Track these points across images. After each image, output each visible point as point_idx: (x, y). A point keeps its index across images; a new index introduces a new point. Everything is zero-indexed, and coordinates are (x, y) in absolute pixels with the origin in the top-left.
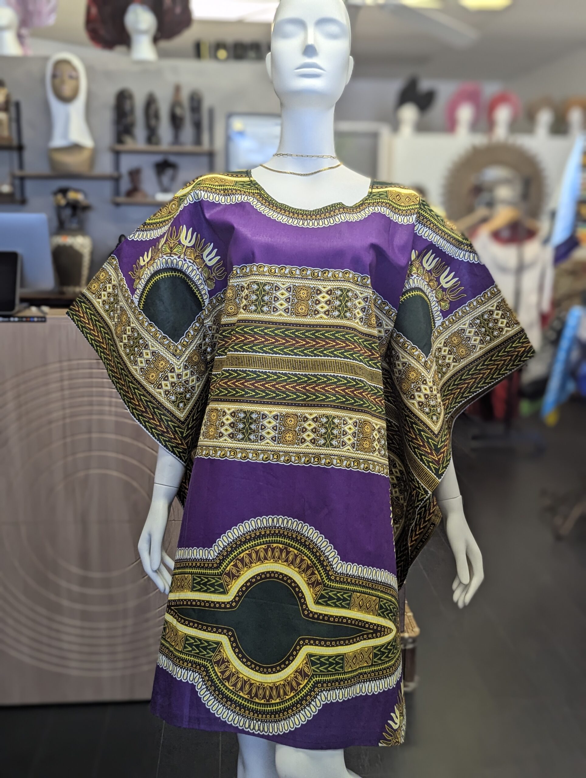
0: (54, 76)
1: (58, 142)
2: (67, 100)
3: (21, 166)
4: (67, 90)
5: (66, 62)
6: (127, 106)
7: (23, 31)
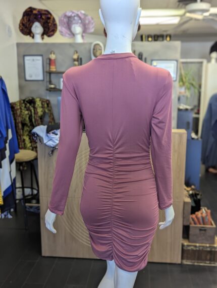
4: (98, 54)
7: (84, 34)
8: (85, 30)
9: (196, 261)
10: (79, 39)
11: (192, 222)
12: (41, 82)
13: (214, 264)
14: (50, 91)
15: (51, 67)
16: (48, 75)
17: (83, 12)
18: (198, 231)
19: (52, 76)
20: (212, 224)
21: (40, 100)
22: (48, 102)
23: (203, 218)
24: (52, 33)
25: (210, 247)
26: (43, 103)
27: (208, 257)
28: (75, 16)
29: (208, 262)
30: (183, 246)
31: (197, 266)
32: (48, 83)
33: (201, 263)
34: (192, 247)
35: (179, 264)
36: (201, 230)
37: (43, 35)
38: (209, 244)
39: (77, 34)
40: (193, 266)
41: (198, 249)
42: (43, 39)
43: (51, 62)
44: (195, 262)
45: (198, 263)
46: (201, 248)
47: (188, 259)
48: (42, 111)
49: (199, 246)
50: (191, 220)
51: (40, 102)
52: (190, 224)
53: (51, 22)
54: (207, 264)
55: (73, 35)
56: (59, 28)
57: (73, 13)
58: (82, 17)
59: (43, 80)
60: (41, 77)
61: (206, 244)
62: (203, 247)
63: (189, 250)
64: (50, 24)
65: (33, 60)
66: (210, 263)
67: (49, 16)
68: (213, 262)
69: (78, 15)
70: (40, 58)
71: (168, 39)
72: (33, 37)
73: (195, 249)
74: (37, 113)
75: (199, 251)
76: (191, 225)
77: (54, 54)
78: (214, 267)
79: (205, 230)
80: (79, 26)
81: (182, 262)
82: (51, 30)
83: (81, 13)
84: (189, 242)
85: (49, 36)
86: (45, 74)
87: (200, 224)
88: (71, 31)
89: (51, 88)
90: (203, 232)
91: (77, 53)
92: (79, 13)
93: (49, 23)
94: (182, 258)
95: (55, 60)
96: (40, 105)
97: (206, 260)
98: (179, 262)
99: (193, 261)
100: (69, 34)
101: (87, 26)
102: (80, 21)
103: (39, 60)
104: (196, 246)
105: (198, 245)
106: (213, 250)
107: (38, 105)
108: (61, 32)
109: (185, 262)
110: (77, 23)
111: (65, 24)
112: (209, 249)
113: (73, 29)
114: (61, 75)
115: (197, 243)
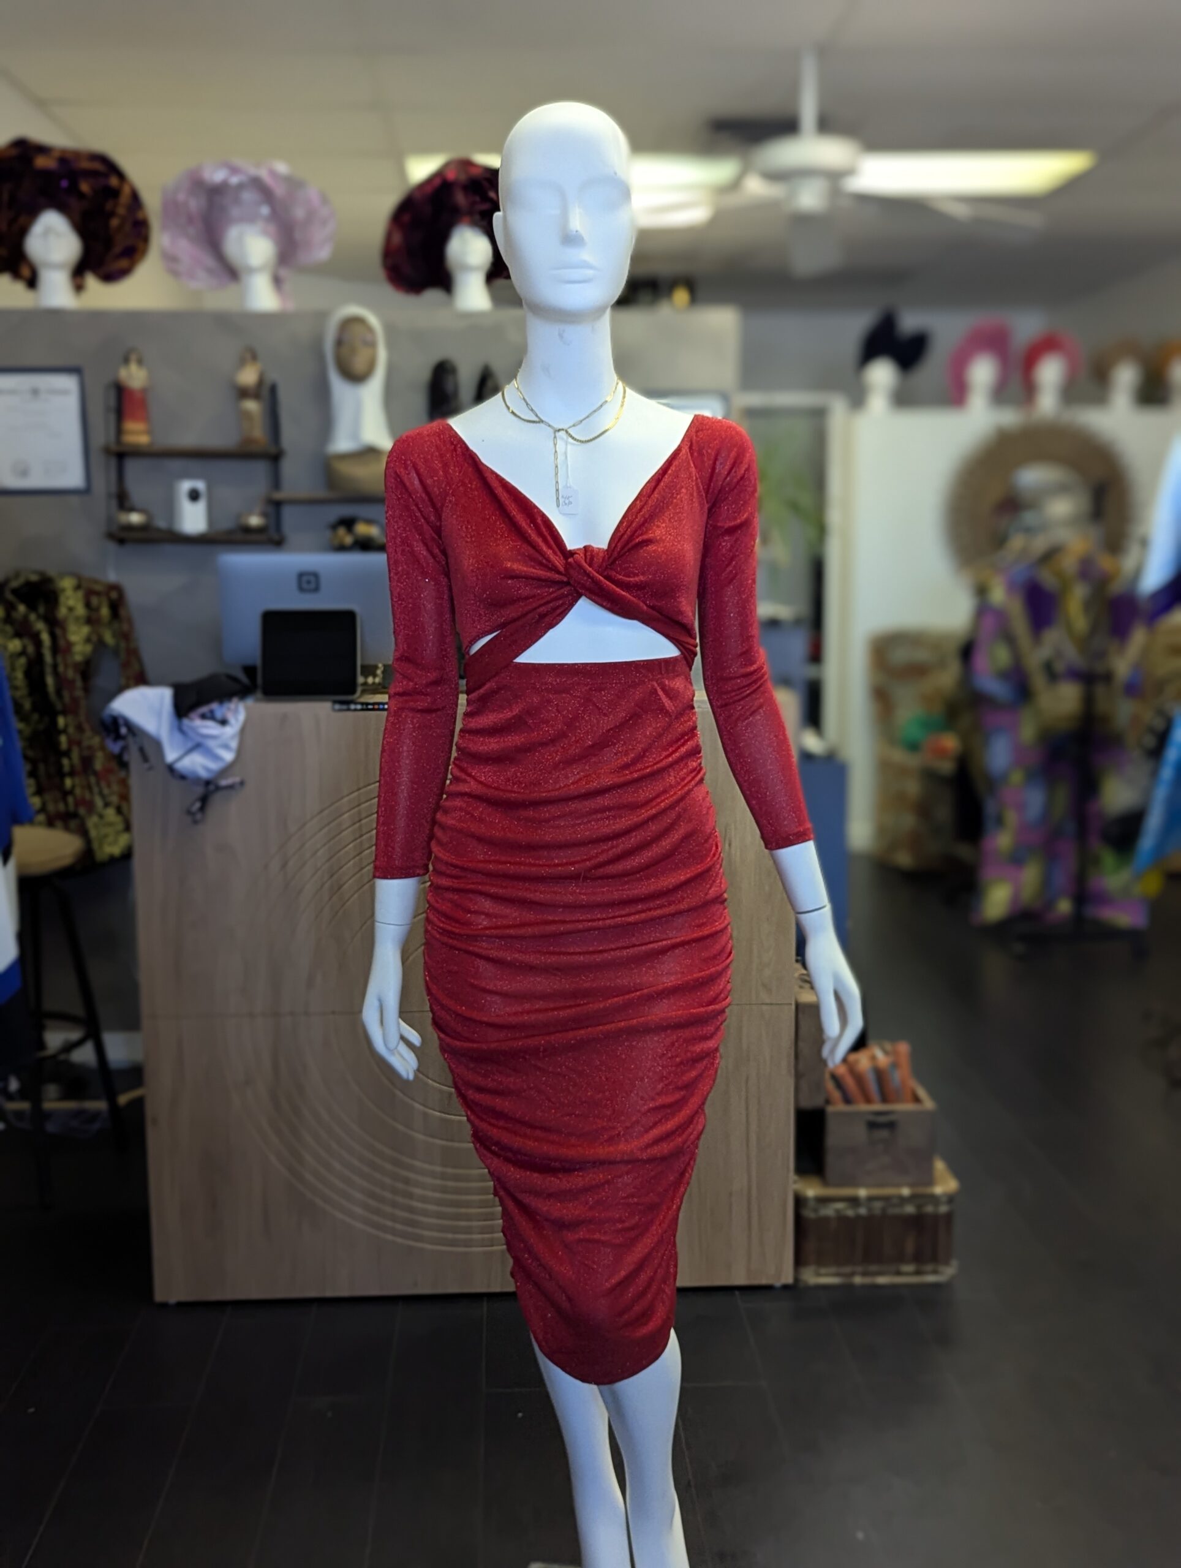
0: (339, 343)
1: (342, 443)
2: (356, 377)
3: (276, 482)
4: (359, 364)
5: (358, 320)
6: (449, 387)
7: (284, 273)
8: (288, 253)
9: (859, 1269)
10: (261, 296)
11: (836, 1095)
12: (74, 500)
13: (935, 1272)
14: (121, 541)
15: (131, 426)
16: (113, 462)
17: (282, 168)
18: (860, 1133)
19: (133, 467)
20: (917, 1099)
21: (78, 587)
22: (114, 595)
23: (880, 1075)
24: (123, 263)
25: (913, 1198)
26: (95, 601)
27: (910, 1247)
28: (241, 187)
29: (909, 1268)
30: (800, 1201)
31: (864, 1287)
32: (114, 503)
33: (882, 1274)
34: (840, 1206)
35: (786, 1287)
36: (872, 1125)
37: (79, 272)
38: (911, 1185)
39: (252, 271)
40: (849, 1288)
41: (863, 1211)
42: (79, 288)
43: (124, 402)
44: (853, 1274)
45: (864, 1274)
46: (878, 1206)
47: (821, 1261)
48: (88, 640)
49: (871, 1199)
50: (830, 1085)
51: (80, 594)
52: (828, 1102)
53: (121, 211)
54: (906, 1276)
55: (230, 272)
56: (160, 239)
57: (234, 170)
58: (279, 191)
59: (86, 492)
60: (73, 477)
61: (899, 1185)
62: (886, 1199)
63: (826, 1219)
64: (115, 222)
65: (35, 392)
66: (918, 1273)
67: (114, 181)
68: (929, 1267)
69: (257, 184)
70: (68, 383)
71: (682, 296)
72: (32, 282)
73: (850, 1213)
74: (70, 645)
75: (869, 1219)
76: (830, 1109)
77: (140, 362)
78: (936, 1286)
79: (891, 1126)
80: (265, 233)
81: (797, 1280)
82: (117, 249)
83: (273, 173)
84: (825, 1183)
85: (109, 277)
86: (98, 459)
87: (868, 1100)
88: (220, 257)
89: (130, 528)
90: (884, 1134)
92: (263, 174)
93: (112, 214)
94: (799, 1261)
95: (144, 391)
96: (81, 610)
97: (901, 1258)
98: (788, 1278)
99: (847, 1269)
100: (210, 271)
101: (297, 235)
102: (265, 210)
103: (64, 392)
104: (854, 1201)
105: (862, 1193)
106: (929, 1209)
107: (71, 609)
108: (170, 259)
109: (812, 1277)
110: (251, 219)
111: (190, 220)
112: (910, 1209)
113: (230, 247)
114: (176, 464)
115: (856, 1184)
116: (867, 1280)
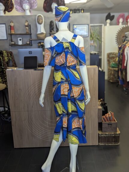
2: (40, 24)
7: (31, 10)
8: (31, 8)
10: (28, 13)
12: (5, 41)
13: (117, 144)
14: (12, 46)
15: (12, 31)
16: (10, 36)
19: (12, 36)
20: (115, 121)
21: (6, 52)
22: (11, 53)
23: (109, 118)
25: (114, 134)
26: (8, 54)
27: (114, 140)
30: (99, 134)
32: (10, 41)
33: (110, 144)
35: (97, 146)
36: (108, 124)
37: (5, 11)
38: (114, 132)
39: (27, 10)
43: (11, 28)
45: (107, 144)
47: (102, 142)
48: (8, 59)
49: (108, 134)
50: (103, 119)
52: (102, 121)
54: (113, 144)
55: (24, 10)
56: (15, 6)
59: (7, 39)
60: (5, 37)
61: (112, 132)
62: (111, 134)
63: (102, 137)
64: (9, 4)
66: (115, 144)
70: (4, 25)
71: (82, 11)
73: (105, 136)
74: (5, 60)
75: (108, 136)
77: (13, 22)
79: (111, 124)
80: (28, 5)
81: (98, 144)
84: (102, 132)
86: (8, 35)
87: (108, 121)
88: (23, 8)
89: (12, 44)
91: (27, 22)
94: (99, 142)
96: (6, 55)
97: (112, 142)
99: (105, 143)
100: (21, 10)
101: (32, 5)
103: (4, 27)
104: (106, 134)
106: (116, 135)
109: (100, 144)
110: (26, 3)
111: (18, 3)
113: (24, 7)
114: (18, 36)
115: (106, 132)
116: (108, 145)
